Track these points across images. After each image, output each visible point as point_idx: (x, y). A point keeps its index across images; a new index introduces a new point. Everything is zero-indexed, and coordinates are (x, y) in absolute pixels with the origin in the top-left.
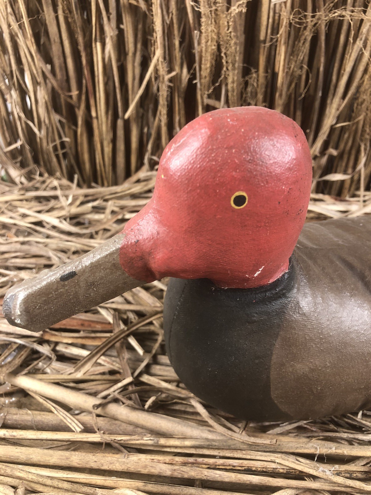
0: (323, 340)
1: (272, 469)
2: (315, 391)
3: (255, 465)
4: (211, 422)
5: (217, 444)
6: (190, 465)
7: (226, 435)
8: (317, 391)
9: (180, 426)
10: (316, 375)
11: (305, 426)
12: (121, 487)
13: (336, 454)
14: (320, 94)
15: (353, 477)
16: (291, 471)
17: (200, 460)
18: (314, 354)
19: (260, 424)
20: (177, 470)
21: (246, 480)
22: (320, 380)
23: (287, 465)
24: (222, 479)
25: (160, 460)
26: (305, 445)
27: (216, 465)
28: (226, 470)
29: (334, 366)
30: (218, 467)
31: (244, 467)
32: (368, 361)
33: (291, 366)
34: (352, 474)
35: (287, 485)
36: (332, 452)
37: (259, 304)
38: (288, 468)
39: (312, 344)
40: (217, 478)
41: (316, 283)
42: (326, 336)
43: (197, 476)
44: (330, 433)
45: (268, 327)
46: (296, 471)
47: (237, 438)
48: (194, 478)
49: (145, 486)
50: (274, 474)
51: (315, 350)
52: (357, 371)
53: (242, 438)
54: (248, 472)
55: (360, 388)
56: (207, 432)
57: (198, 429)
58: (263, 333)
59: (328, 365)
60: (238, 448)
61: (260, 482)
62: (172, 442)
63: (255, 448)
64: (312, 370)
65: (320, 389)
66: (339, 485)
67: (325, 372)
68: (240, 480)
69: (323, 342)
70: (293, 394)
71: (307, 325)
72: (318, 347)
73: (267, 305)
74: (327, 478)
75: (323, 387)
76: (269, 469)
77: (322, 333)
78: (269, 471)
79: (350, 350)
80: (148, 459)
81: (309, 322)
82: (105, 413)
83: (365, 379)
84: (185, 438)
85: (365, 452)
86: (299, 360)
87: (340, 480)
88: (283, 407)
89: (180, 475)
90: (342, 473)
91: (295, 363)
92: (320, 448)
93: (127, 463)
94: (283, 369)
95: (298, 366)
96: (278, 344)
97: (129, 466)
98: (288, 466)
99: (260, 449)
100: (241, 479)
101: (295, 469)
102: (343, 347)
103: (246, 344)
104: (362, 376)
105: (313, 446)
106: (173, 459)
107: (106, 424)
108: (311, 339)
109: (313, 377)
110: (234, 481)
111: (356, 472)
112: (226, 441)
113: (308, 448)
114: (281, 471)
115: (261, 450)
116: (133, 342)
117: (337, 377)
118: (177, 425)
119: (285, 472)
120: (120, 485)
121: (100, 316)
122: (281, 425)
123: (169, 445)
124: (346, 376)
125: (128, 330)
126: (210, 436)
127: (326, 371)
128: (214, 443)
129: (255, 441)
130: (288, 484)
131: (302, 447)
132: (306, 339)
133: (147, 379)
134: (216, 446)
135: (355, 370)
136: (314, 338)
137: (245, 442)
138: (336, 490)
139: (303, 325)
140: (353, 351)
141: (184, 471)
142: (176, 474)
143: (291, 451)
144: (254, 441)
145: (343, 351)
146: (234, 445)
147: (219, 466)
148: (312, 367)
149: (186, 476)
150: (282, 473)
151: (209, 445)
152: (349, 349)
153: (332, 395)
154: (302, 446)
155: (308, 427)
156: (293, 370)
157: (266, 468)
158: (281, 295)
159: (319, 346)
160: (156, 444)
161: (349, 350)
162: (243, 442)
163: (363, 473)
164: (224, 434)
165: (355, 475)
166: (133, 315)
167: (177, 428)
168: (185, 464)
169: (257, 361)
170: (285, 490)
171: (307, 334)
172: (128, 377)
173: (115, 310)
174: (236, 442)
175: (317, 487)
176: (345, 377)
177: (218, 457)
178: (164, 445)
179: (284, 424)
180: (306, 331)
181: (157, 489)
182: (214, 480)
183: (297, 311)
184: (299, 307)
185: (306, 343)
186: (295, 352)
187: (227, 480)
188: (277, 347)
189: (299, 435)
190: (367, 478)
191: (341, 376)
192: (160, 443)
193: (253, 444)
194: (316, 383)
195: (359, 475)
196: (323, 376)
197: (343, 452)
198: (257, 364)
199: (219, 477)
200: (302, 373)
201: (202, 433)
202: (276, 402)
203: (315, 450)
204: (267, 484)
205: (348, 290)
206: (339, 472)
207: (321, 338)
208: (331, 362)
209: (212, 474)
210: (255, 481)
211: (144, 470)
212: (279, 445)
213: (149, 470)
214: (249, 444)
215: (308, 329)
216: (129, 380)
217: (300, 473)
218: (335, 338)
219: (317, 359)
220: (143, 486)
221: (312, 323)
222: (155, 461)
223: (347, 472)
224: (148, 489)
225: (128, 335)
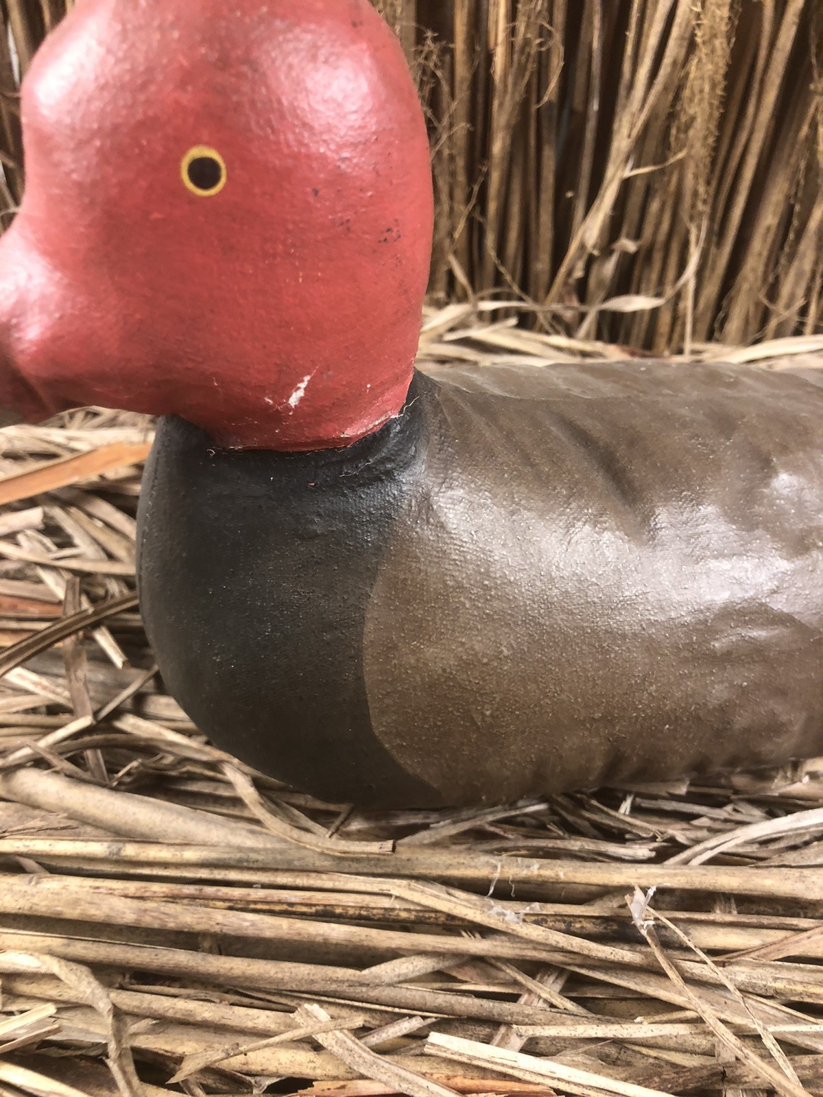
0: (490, 590)
1: (382, 912)
2: (480, 719)
3: (340, 901)
4: (259, 812)
5: (260, 858)
6: (185, 901)
7: (288, 839)
8: (483, 720)
9: (181, 819)
10: (476, 678)
11: (492, 829)
12: (9, 947)
13: (540, 879)
14: (595, 106)
15: (572, 929)
16: (427, 915)
17: (210, 890)
18: (468, 624)
19: (383, 823)
20: (151, 911)
21: (314, 933)
22: (488, 691)
23: (416, 900)
24: (257, 932)
25: (114, 890)
26: (470, 860)
27: (249, 902)
28: (272, 913)
29: (521, 658)
30: (252, 906)
31: (315, 905)
32: (607, 650)
33: (413, 652)
34: (571, 922)
35: (413, 945)
36: (529, 874)
37: (324, 491)
38: (419, 908)
39: (462, 599)
40: (246, 929)
41: (480, 458)
42: (499, 582)
43: (198, 924)
44: (541, 840)
45: (349, 550)
46: (438, 915)
47: (310, 844)
48: (191, 930)
49: (69, 945)
50: (387, 922)
51: (470, 614)
52: (581, 673)
53: (320, 844)
54: (324, 919)
55: (593, 719)
56: (244, 833)
57: (223, 826)
58: (338, 566)
59: (506, 652)
60: (311, 867)
61: (348, 937)
62: (153, 853)
63: (350, 866)
64: (466, 665)
65: (492, 715)
66: (536, 945)
67: (499, 671)
68: (299, 934)
69: (491, 596)
70: (426, 726)
71: (448, 551)
72: (478, 607)
73: (344, 495)
74: (507, 927)
75: (497, 709)
76: (375, 911)
77: (487, 574)
78: (374, 915)
79: (562, 619)
80: (85, 887)
81: (455, 544)
82: (9, 791)
83: (601, 695)
84: (186, 844)
85: (609, 876)
86: (430, 636)
87: (536, 932)
88: (409, 762)
89: (158, 921)
90: (549, 920)
91: (422, 644)
92: (502, 867)
93: (33, 896)
94: (394, 658)
95: (430, 652)
96: (377, 594)
97: (35, 900)
98: (419, 904)
99: (361, 870)
100: (303, 932)
101: (436, 911)
102: (542, 611)
103: (299, 594)
104: (594, 687)
105: (488, 862)
106: (145, 888)
107: (9, 816)
108: (458, 587)
109: (470, 681)
110: (287, 937)
111: (581, 919)
112: (282, 852)
113: (476, 867)
114: (404, 915)
115: (365, 871)
116: (104, 640)
117: (531, 686)
118: (174, 816)
119: (413, 917)
120: (8, 943)
121: (40, 587)
122: (432, 826)
123: (145, 859)
124: (555, 685)
125: (95, 613)
126: (250, 842)
127: (501, 669)
128: (253, 856)
129: (348, 847)
130: (415, 943)
131: (463, 863)
132: (446, 585)
133: (133, 725)
134: (257, 861)
135: (576, 671)
136: (468, 586)
137: (326, 851)
138: (528, 958)
139: (438, 552)
140: (568, 625)
141: (167, 914)
142: (149, 921)
143: (436, 872)
144: (346, 849)
145: (541, 621)
146: (303, 859)
147: (255, 902)
148: (464, 657)
149: (171, 925)
150: (405, 921)
151: (240, 861)
152: (558, 618)
153: (523, 732)
154: (462, 861)
155: (497, 831)
156: (418, 660)
157: (367, 908)
158: (382, 473)
159: (480, 605)
160: (115, 857)
161: (560, 622)
162: (322, 854)
163: (599, 921)
164: (284, 837)
165: (578, 925)
166: (119, 585)
167: (174, 824)
168: (173, 898)
169: (327, 637)
170: (408, 959)
171: (449, 573)
172: (83, 715)
173: (75, 572)
174: (305, 853)
175: (483, 950)
176: (552, 687)
177: (259, 886)
178: (134, 859)
179: (442, 823)
180: (447, 567)
181: (97, 951)
182: (239, 933)
183: (425, 517)
184: (430, 507)
185: (447, 595)
186: (420, 616)
187: (268, 934)
188: (375, 601)
189: (473, 847)
190: (608, 934)
191: (541, 685)
192: (123, 853)
193: (343, 855)
194: (479, 699)
195: (589, 926)
196: (495, 683)
197: (557, 875)
198: (328, 644)
199: (251, 928)
200: (440, 671)
201: (231, 834)
202: (387, 746)
203: (491, 871)
204: (365, 943)
205: (565, 483)
206: (540, 917)
207: (486, 585)
208: (513, 647)
209: (234, 919)
210: (336, 935)
211: (71, 911)
212: (408, 860)
213: (84, 910)
214: (335, 858)
215: (452, 563)
216: (85, 721)
217: (447, 920)
218: (523, 590)
219: (476, 636)
220: (64, 945)
221: (462, 549)
222: (101, 890)
223: (558, 917)
224: (76, 953)
225: (96, 625)
